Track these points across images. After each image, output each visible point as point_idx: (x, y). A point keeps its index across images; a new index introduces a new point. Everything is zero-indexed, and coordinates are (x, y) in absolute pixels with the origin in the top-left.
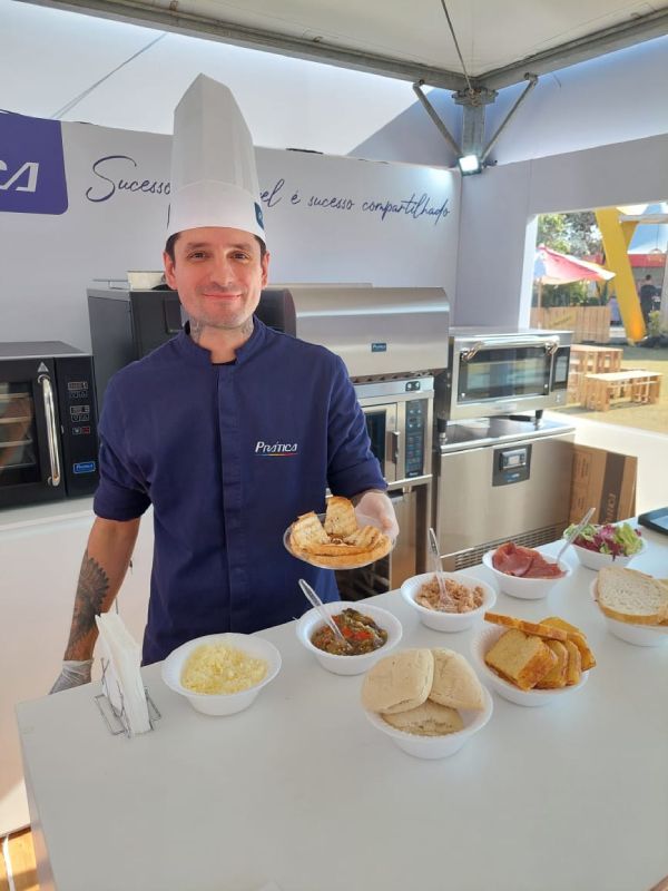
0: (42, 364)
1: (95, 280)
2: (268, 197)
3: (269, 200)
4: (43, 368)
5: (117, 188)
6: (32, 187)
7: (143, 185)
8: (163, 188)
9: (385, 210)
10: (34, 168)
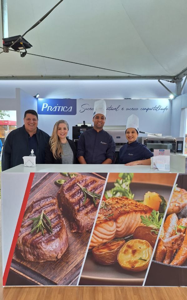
3: (116, 110)
5: (85, 109)
7: (90, 109)
9: (147, 110)
10: (72, 107)
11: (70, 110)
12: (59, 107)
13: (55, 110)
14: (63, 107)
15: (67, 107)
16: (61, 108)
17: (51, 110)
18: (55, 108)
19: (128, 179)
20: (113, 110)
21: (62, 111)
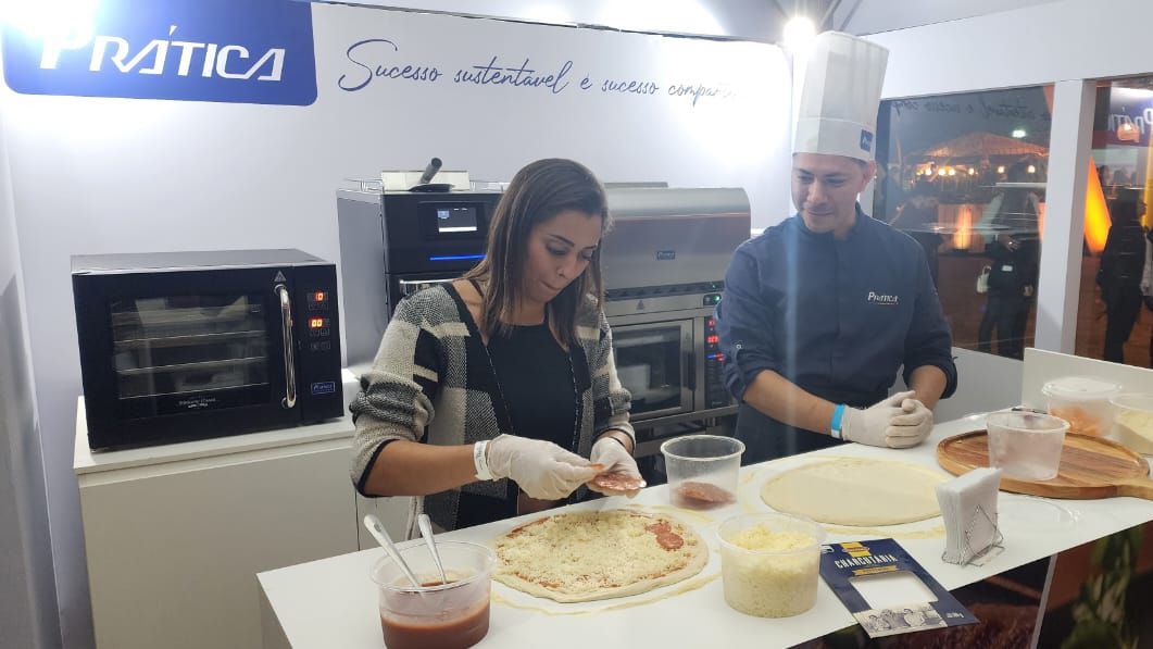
0: (280, 273)
1: (346, 180)
2: (553, 82)
3: (554, 85)
4: (280, 277)
5: (374, 74)
6: (276, 75)
7: (404, 71)
8: (428, 73)
9: (697, 94)
10: (280, 54)
11: (267, 68)
12: (188, 48)
13: (158, 69)
14: (212, 48)
15: (244, 53)
16: (199, 56)
17: (125, 62)
18: (154, 53)
19: (1122, 565)
20: (535, 83)
21: (207, 72)
